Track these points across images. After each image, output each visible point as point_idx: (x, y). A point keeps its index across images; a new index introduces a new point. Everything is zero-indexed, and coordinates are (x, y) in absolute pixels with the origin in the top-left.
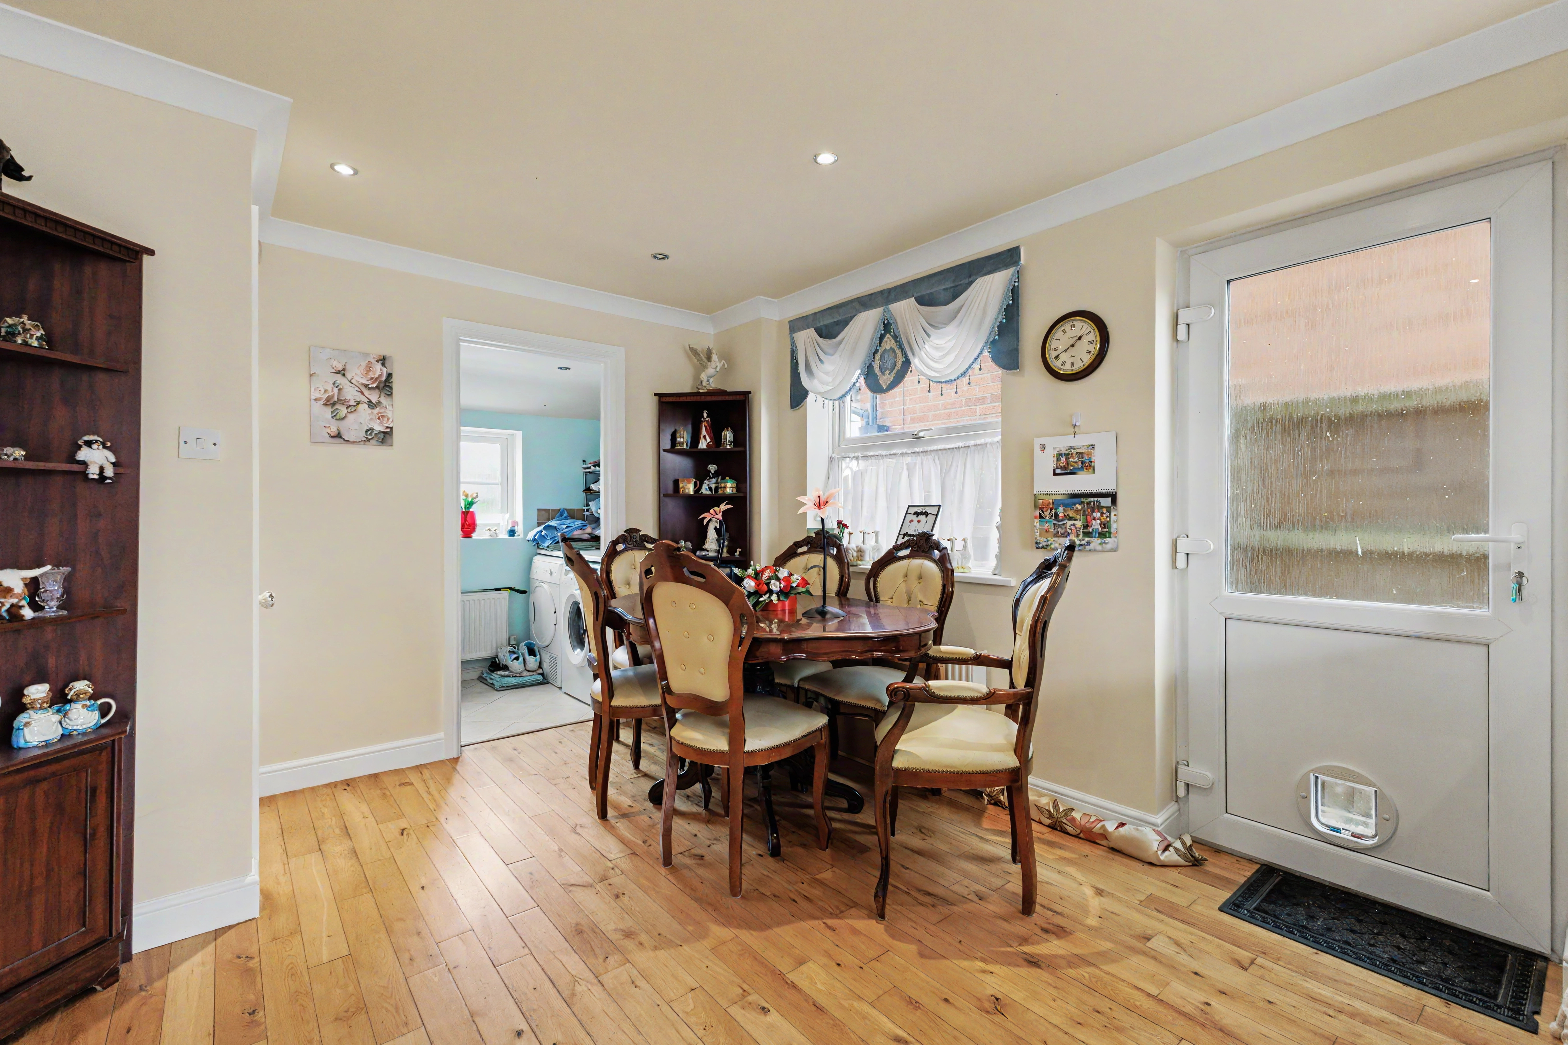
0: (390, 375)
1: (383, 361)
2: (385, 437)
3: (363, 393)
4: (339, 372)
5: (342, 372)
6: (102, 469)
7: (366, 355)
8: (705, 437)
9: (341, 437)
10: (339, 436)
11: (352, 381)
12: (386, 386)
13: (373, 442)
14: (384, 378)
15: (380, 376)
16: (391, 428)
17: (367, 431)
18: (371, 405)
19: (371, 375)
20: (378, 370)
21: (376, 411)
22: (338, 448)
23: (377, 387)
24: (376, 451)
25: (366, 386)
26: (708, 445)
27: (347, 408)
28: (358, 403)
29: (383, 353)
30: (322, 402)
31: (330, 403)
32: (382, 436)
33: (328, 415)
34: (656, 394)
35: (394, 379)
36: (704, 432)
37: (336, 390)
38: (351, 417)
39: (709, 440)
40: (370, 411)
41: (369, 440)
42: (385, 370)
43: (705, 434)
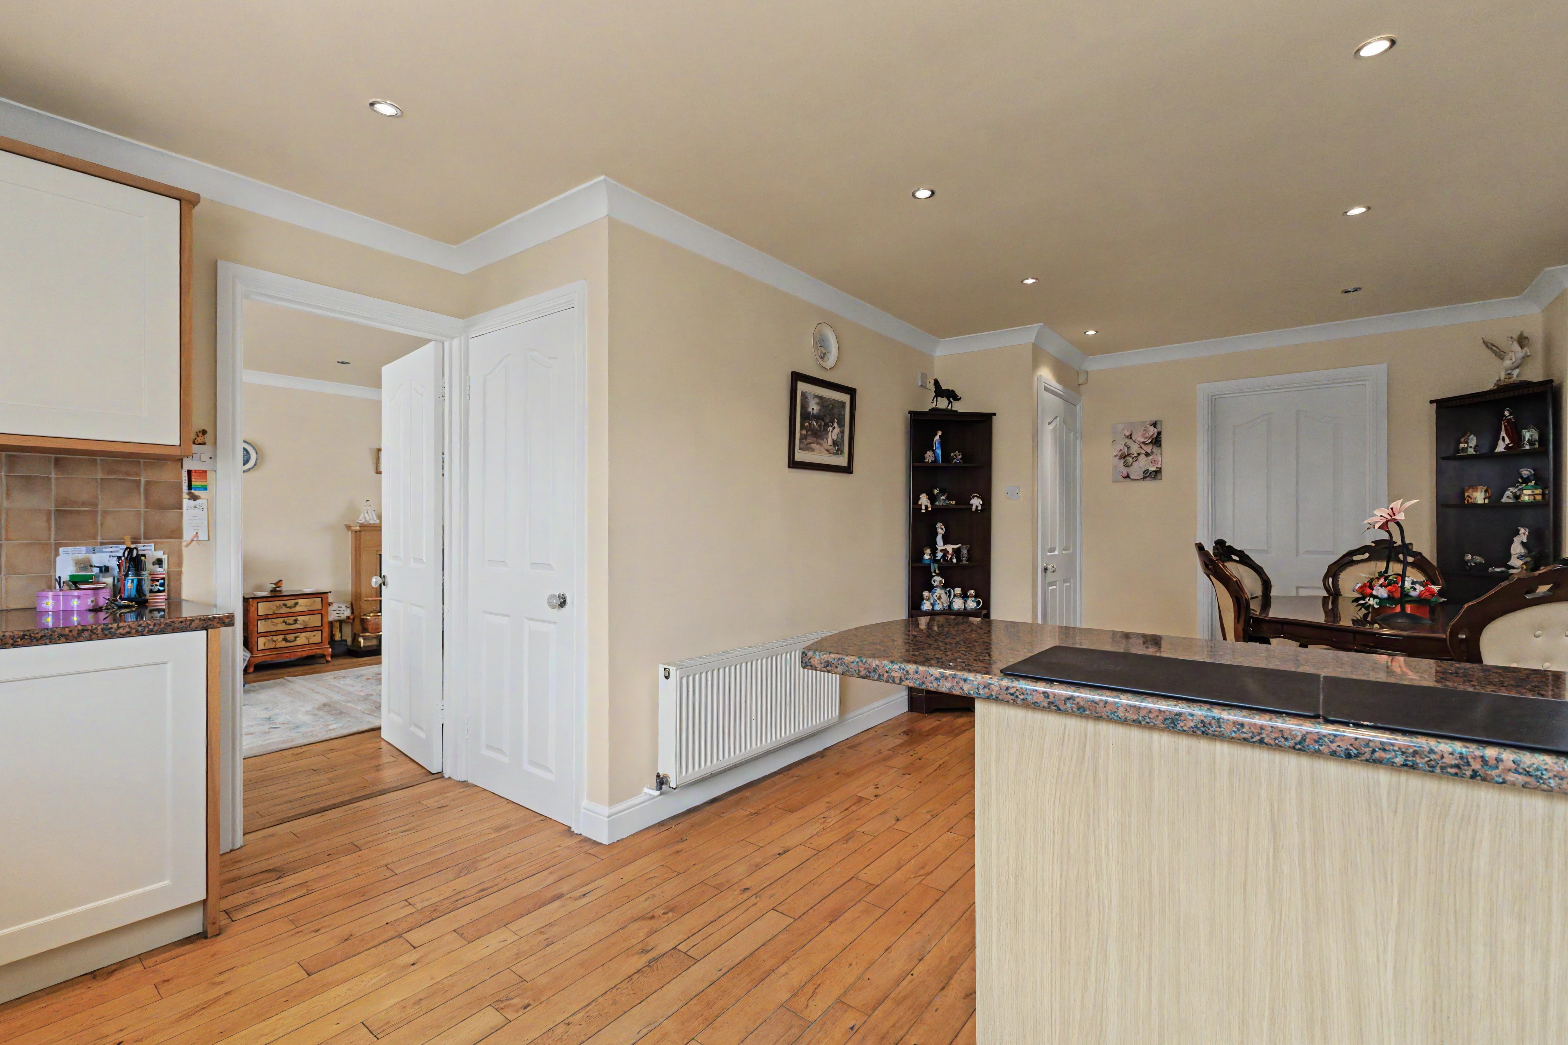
0: (1159, 433)
1: (1155, 425)
2: (1156, 474)
3: (1141, 447)
4: (1128, 437)
5: (1130, 437)
6: (977, 507)
7: (1143, 423)
8: (1503, 439)
9: (1129, 478)
10: (1128, 476)
11: (1136, 441)
12: (1157, 441)
13: (1147, 478)
14: (1155, 436)
15: (1153, 434)
16: (1160, 468)
17: (1144, 472)
18: (1147, 454)
19: (1147, 435)
20: (1152, 431)
21: (1151, 458)
22: (1128, 484)
23: (1151, 442)
24: (1149, 484)
25: (1144, 443)
26: (1507, 447)
27: (1133, 458)
28: (1139, 454)
29: (1154, 419)
30: (1118, 457)
31: (1123, 457)
32: (1154, 473)
33: (1122, 464)
34: (1431, 402)
35: (1163, 436)
36: (1503, 434)
37: (1126, 449)
38: (1135, 464)
39: (1507, 441)
40: (1146, 459)
41: (1146, 477)
42: (1155, 430)
43: (1505, 435)
